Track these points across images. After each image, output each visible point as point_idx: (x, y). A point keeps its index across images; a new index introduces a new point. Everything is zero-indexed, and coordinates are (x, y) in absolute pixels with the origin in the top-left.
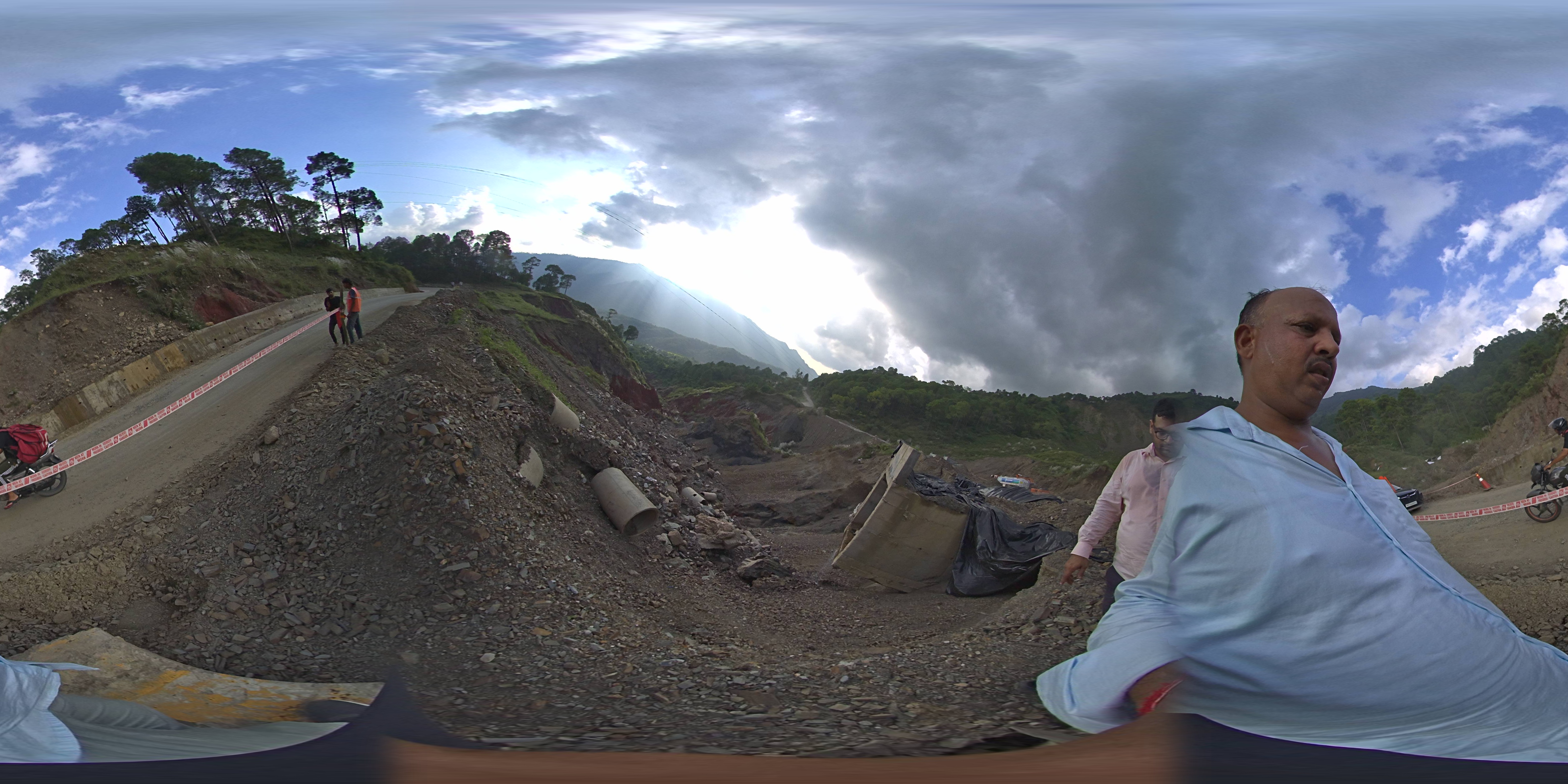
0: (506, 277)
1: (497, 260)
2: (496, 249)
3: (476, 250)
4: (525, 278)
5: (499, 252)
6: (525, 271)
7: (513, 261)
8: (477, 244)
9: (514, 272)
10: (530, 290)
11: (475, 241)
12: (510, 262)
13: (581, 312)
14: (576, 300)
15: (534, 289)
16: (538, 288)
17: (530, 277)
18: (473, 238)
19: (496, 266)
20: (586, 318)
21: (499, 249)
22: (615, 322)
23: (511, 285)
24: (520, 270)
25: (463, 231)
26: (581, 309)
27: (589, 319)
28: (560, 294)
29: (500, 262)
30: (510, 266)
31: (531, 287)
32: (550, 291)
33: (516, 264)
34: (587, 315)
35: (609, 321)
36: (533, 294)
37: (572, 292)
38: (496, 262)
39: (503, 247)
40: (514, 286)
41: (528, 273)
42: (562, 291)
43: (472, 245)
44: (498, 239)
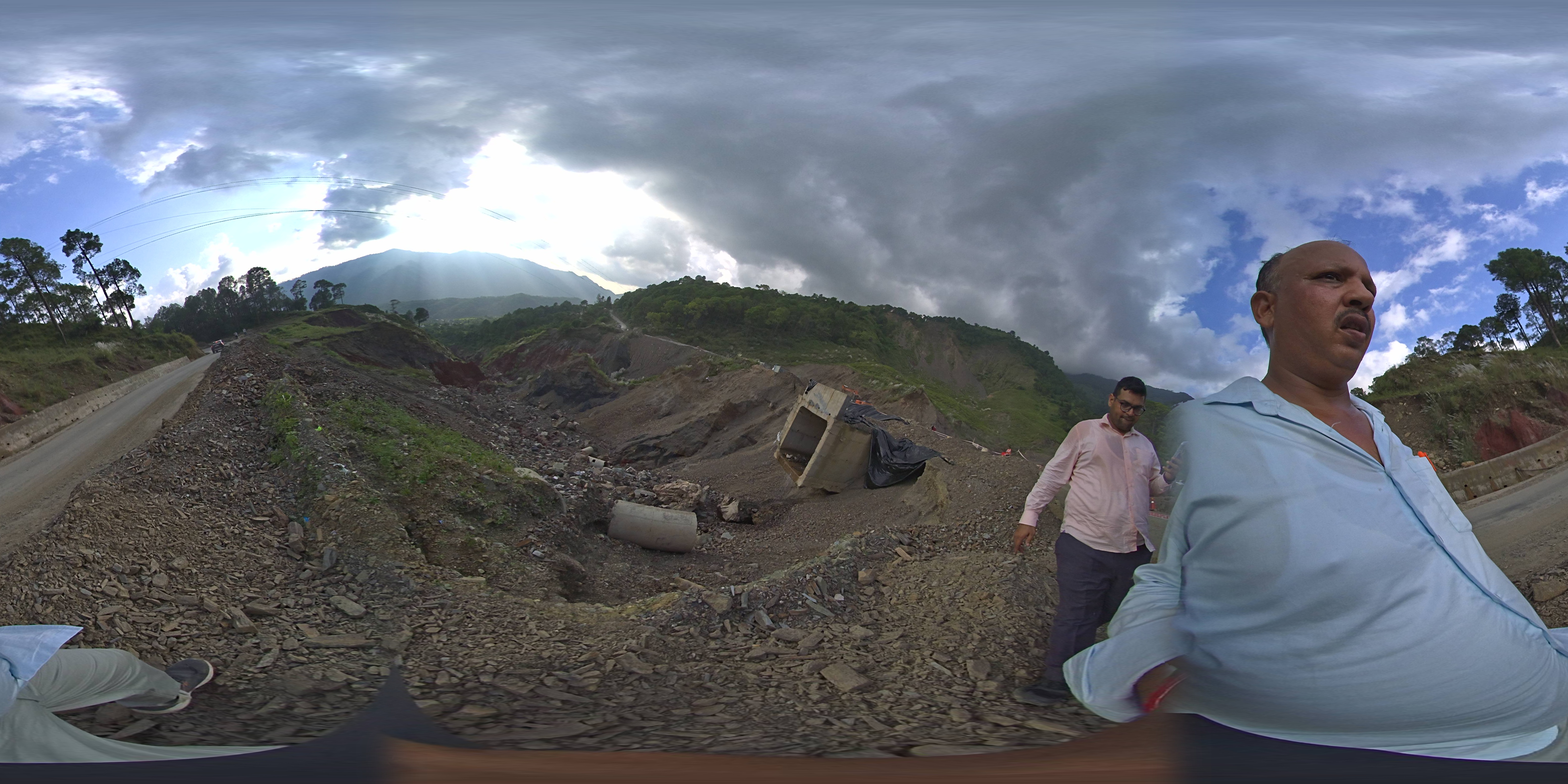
0: (282, 310)
1: (266, 296)
2: (260, 286)
3: (244, 294)
4: (299, 303)
5: (265, 287)
6: (296, 297)
7: (281, 291)
8: (242, 287)
9: (287, 301)
10: (309, 313)
11: (239, 285)
12: (279, 293)
13: (366, 314)
14: (355, 305)
15: (312, 310)
16: (315, 309)
17: (303, 300)
18: (236, 283)
19: (268, 302)
20: (373, 318)
21: (264, 284)
22: (401, 312)
23: (290, 315)
24: (292, 297)
25: (224, 279)
26: (365, 312)
27: (377, 318)
28: (338, 305)
29: (271, 296)
30: (281, 297)
31: (308, 309)
32: (328, 306)
33: (286, 294)
34: (373, 315)
35: (396, 312)
36: (314, 315)
37: (350, 299)
38: (266, 299)
39: (266, 282)
40: (293, 315)
41: (300, 296)
42: (338, 302)
43: (238, 290)
44: (259, 276)
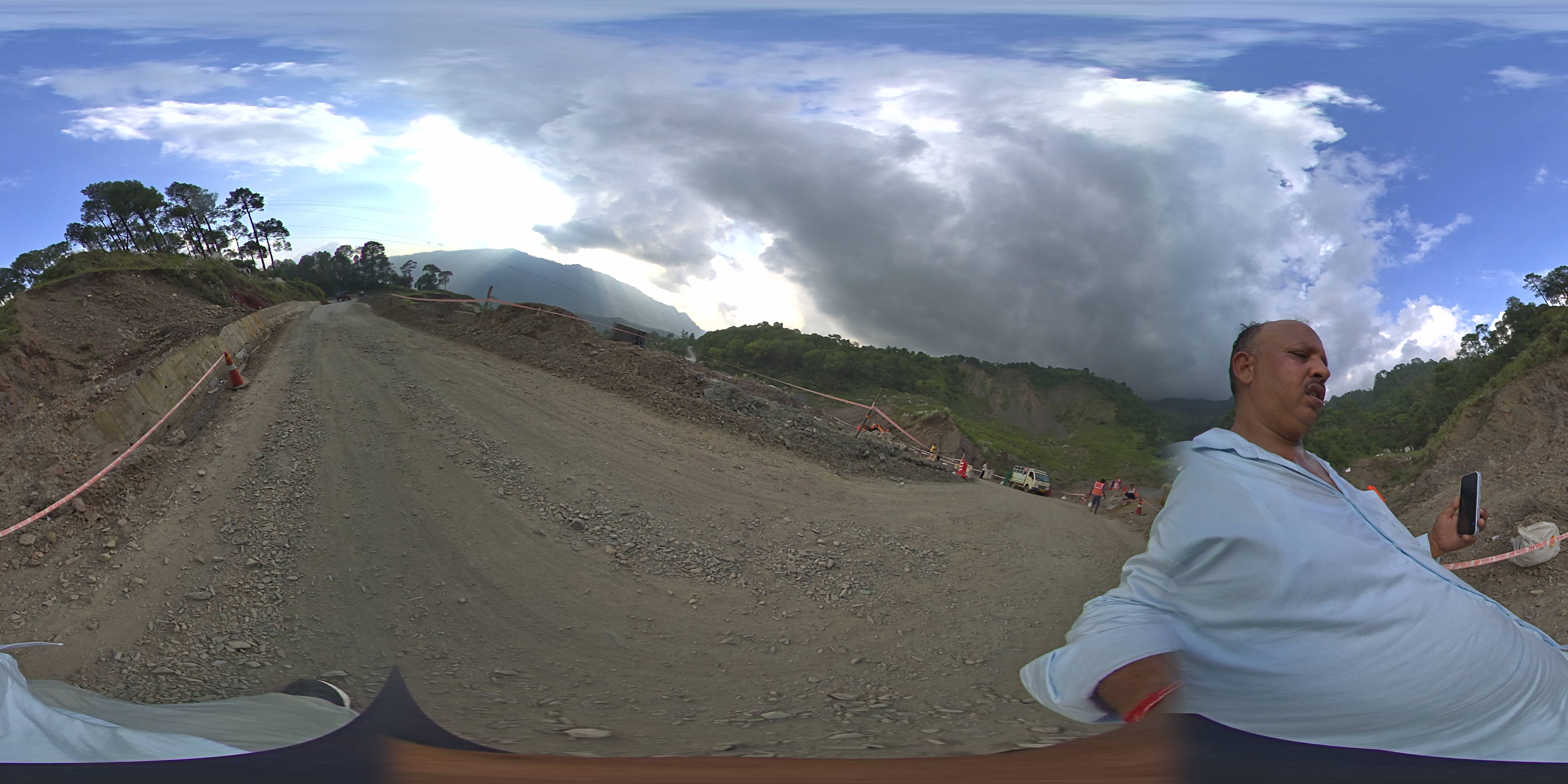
0: (389, 283)
1: (377, 269)
2: (373, 259)
3: (357, 262)
4: (406, 281)
5: (377, 260)
6: (405, 275)
7: (392, 266)
8: (356, 257)
9: (395, 277)
11: (354, 254)
12: (389, 269)
14: (456, 293)
15: (416, 289)
16: (419, 288)
17: (410, 279)
18: (352, 252)
19: (377, 274)
21: (377, 258)
24: (400, 274)
25: (342, 247)
28: (441, 290)
29: (380, 269)
30: (390, 272)
31: (413, 288)
32: (431, 289)
33: (395, 270)
37: (451, 286)
38: (375, 271)
39: (379, 257)
40: (397, 289)
41: (408, 275)
42: (442, 287)
43: (352, 259)
44: (374, 249)
